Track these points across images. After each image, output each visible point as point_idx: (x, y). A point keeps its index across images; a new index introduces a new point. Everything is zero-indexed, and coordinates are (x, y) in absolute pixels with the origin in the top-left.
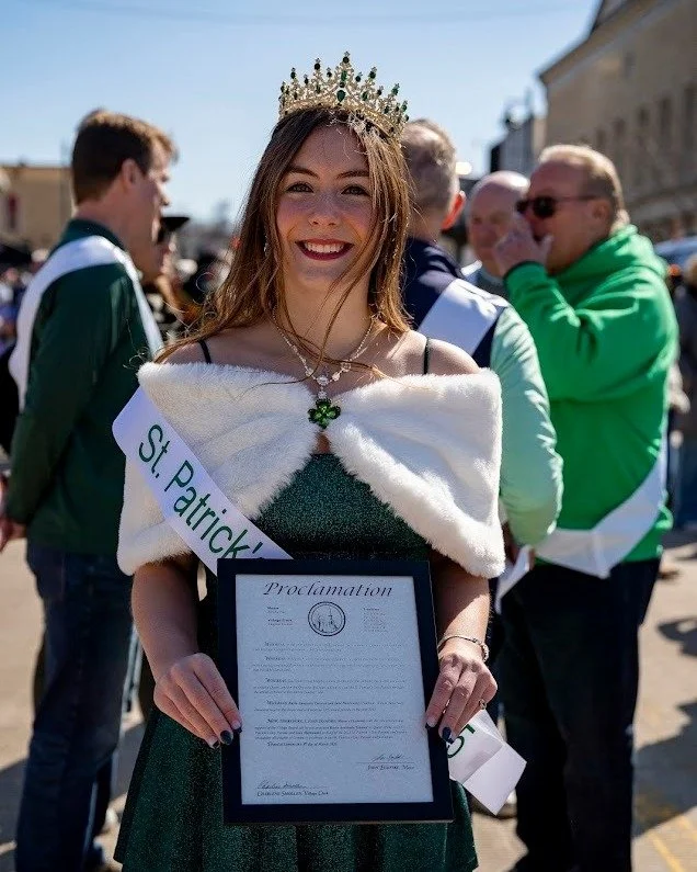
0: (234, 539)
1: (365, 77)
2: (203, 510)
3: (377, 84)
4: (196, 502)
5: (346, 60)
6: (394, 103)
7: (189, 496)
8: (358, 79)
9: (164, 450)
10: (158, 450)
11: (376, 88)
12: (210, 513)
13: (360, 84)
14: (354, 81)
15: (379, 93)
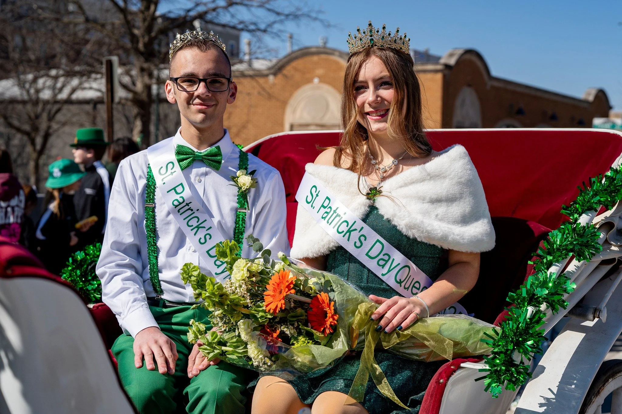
0: (349, 227)
1: (381, 30)
2: (335, 215)
3: (387, 31)
4: (332, 212)
5: (370, 25)
6: (399, 36)
7: (328, 210)
8: (378, 32)
9: (317, 195)
10: (315, 196)
11: (387, 33)
12: (338, 215)
13: (379, 33)
14: (376, 33)
15: (389, 34)
